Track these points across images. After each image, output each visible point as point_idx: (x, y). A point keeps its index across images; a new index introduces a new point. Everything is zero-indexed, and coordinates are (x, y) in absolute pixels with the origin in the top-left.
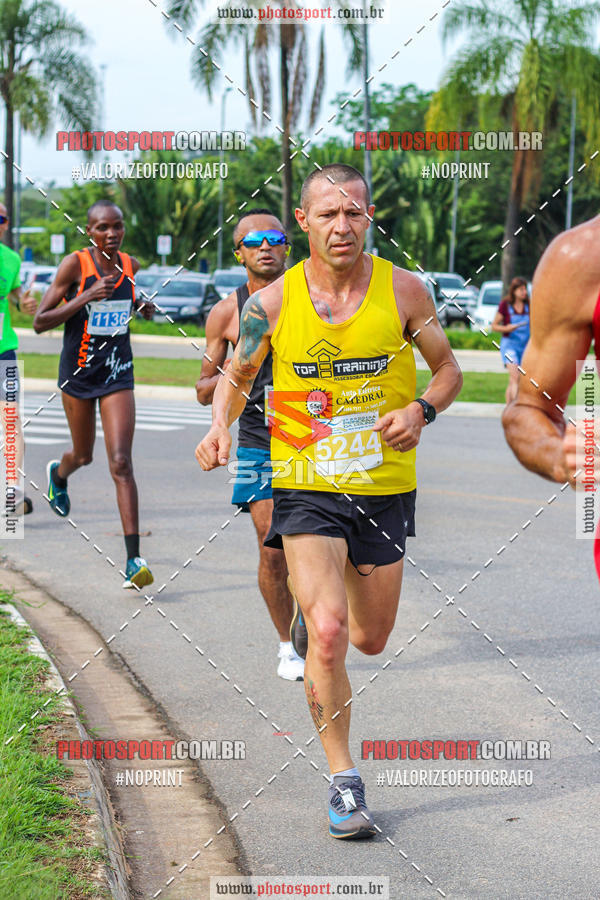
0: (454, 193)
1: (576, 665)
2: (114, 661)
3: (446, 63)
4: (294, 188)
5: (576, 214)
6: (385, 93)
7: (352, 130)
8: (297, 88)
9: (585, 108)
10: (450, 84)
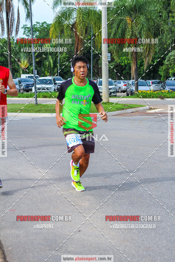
3: (55, 16)
4: (12, 53)
5: (94, 58)
6: (37, 25)
7: (28, 36)
8: (12, 24)
9: (95, 27)
10: (56, 22)
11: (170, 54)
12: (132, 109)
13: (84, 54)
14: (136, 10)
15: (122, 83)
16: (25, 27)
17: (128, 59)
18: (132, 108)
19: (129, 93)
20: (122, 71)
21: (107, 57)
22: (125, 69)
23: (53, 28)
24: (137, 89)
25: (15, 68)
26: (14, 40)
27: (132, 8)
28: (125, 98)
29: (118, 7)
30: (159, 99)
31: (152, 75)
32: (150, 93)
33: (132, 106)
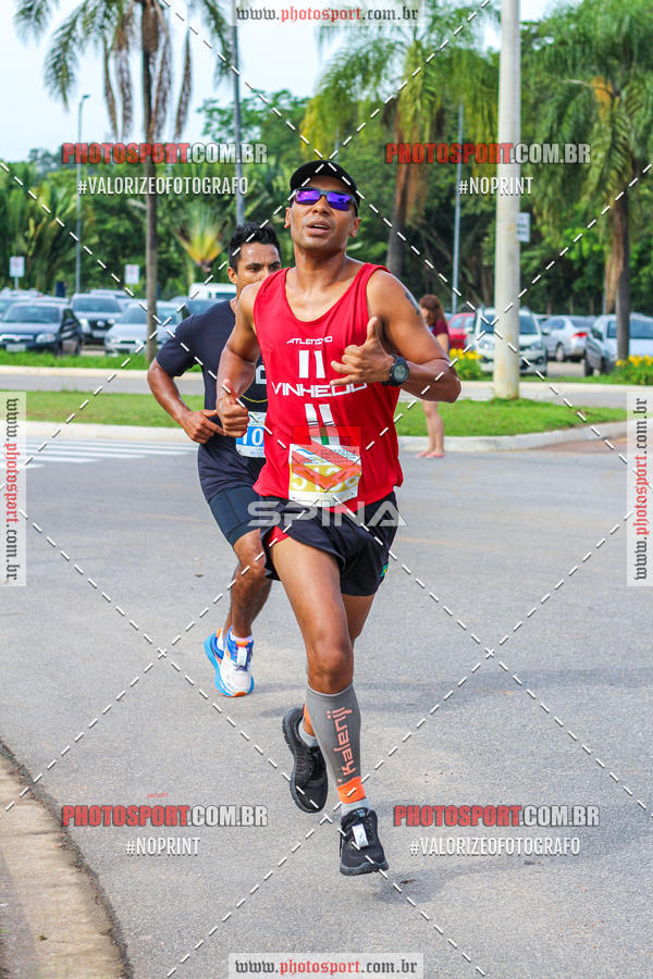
1: (473, 715)
3: (323, 68)
4: (159, 204)
5: (465, 230)
6: (257, 100)
7: (220, 140)
8: (162, 95)
9: (473, 115)
10: (326, 91)
12: (606, 425)
13: (429, 214)
14: (631, 53)
15: (569, 323)
16: (210, 110)
17: (593, 238)
18: (604, 421)
20: (569, 282)
21: (517, 229)
23: (315, 113)
24: (625, 350)
25: (166, 261)
27: (614, 45)
28: (578, 381)
29: (563, 43)
33: (605, 414)
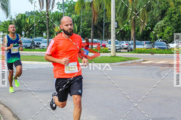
0: (81, 22)
1: (107, 114)
2: (14, 116)
4: (49, 21)
5: (105, 25)
6: (67, 2)
7: (60, 10)
8: (49, 1)
9: (106, 5)
11: (158, 23)
12: (132, 61)
13: (99, 23)
15: (124, 42)
17: (129, 27)
19: (129, 50)
20: (124, 35)
21: (115, 25)
22: (127, 33)
23: (77, 4)
24: (135, 47)
26: (51, 12)
28: (126, 53)
30: (150, 54)
31: (145, 38)
32: (144, 50)
33: (131, 59)
